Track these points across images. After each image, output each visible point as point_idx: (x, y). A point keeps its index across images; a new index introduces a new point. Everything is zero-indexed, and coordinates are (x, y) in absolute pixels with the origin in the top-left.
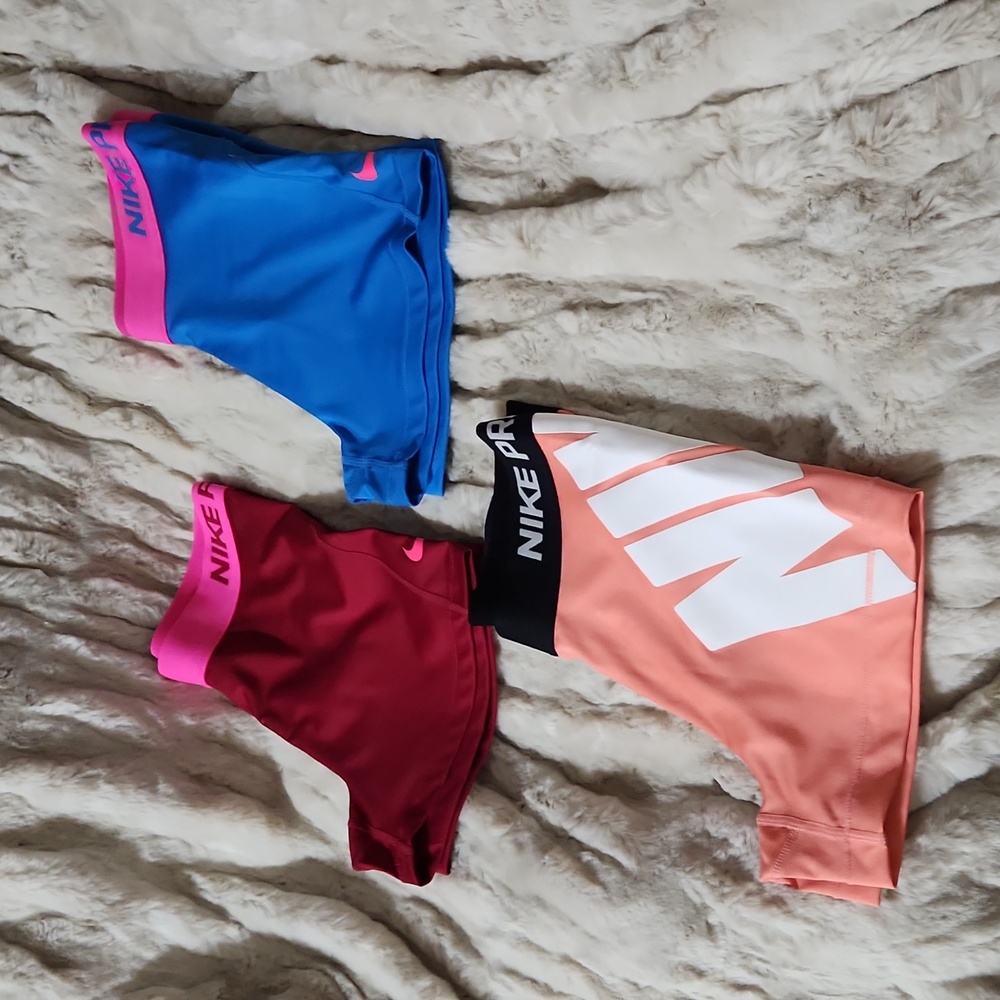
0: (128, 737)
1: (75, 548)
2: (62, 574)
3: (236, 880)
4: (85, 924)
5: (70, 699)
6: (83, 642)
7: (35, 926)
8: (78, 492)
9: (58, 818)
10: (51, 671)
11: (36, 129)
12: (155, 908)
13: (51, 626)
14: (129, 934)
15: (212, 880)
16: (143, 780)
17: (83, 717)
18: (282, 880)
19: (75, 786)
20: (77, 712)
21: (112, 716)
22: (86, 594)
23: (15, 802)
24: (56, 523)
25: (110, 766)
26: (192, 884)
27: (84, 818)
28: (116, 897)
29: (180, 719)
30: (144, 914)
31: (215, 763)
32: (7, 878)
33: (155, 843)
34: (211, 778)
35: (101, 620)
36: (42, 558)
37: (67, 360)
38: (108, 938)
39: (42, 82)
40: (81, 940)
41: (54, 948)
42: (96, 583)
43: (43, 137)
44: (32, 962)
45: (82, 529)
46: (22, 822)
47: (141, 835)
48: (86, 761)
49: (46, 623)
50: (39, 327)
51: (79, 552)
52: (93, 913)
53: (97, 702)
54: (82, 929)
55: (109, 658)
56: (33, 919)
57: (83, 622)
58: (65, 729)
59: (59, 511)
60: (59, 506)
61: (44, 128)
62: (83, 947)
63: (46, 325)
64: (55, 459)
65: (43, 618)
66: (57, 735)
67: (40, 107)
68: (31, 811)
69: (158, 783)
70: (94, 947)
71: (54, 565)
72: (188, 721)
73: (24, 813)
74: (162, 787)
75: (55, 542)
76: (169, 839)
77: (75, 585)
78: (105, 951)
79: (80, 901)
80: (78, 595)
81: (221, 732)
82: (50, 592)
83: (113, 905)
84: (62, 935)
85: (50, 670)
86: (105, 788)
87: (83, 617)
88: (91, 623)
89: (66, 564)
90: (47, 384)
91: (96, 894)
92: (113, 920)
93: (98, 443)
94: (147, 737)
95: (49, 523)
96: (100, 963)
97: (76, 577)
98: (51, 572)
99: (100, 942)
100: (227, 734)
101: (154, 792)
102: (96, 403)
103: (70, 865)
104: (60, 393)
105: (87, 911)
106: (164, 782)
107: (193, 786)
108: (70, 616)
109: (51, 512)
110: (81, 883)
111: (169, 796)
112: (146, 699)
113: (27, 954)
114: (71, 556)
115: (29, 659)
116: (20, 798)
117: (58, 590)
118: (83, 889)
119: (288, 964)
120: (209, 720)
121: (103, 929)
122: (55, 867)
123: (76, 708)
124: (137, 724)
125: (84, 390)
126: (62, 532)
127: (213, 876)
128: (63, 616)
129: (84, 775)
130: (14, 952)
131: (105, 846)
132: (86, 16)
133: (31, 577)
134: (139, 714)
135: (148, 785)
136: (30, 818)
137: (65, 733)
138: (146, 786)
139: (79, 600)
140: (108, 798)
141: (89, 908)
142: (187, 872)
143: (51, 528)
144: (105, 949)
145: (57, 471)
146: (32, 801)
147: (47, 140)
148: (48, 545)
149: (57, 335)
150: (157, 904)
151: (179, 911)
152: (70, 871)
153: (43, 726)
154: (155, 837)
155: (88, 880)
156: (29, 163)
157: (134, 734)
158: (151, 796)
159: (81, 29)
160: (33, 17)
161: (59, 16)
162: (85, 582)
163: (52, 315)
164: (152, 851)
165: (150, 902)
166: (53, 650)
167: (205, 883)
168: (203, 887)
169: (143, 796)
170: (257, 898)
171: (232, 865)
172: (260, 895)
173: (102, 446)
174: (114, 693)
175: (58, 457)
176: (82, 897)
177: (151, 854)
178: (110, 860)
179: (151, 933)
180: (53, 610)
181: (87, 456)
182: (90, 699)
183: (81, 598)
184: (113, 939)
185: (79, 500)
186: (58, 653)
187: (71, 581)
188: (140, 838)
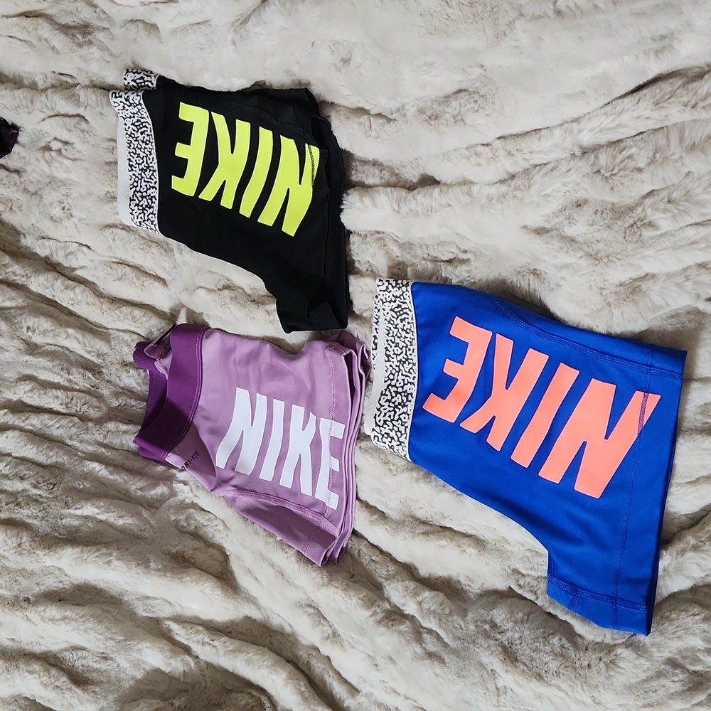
0: (131, 531)
1: (99, 402)
2: (91, 420)
3: (200, 628)
4: (100, 655)
5: (93, 505)
6: (103, 467)
7: (67, 655)
8: (103, 365)
9: (85, 583)
10: (82, 486)
11: (78, 126)
12: (147, 647)
13: (83, 455)
14: (129, 662)
15: (184, 627)
16: (140, 560)
17: (102, 517)
18: (229, 630)
20: (98, 514)
21: (120, 517)
22: (105, 433)
23: (57, 572)
24: (88, 386)
25: (118, 548)
26: (170, 630)
27: (102, 585)
28: (121, 637)
30: (139, 651)
31: (187, 546)
32: (50, 623)
33: (148, 602)
35: (115, 452)
36: (78, 409)
37: (97, 278)
38: (115, 665)
39: (83, 94)
40: (96, 666)
41: (80, 670)
42: (111, 426)
43: (83, 131)
44: (64, 679)
45: (105, 392)
46: (61, 586)
47: (138, 597)
48: (103, 545)
49: (79, 453)
50: (80, 255)
51: (102, 405)
52: (106, 648)
53: (111, 507)
54: (97, 659)
55: (118, 478)
56: (66, 650)
57: (103, 453)
58: (90, 524)
59: (89, 378)
60: (90, 375)
61: (84, 126)
62: (98, 671)
63: (85, 255)
64: (87, 345)
65: (78, 450)
66: (84, 529)
67: (81, 111)
68: (67, 578)
69: (150, 562)
70: (105, 671)
71: (86, 413)
73: (62, 579)
74: (152, 565)
75: (87, 398)
76: (156, 599)
77: (98, 427)
79: (98, 640)
80: (99, 434)
82: (82, 432)
83: (119, 642)
84: (84, 662)
85: (80, 485)
86: (116, 563)
87: (103, 450)
89: (93, 413)
90: (83, 292)
91: (107, 635)
92: (119, 653)
93: (115, 331)
94: (144, 531)
95: (84, 386)
96: (108, 682)
97: (99, 422)
98: (84, 419)
99: (109, 668)
100: (197, 528)
101: (148, 567)
103: (92, 616)
104: (91, 298)
105: (103, 647)
106: (154, 562)
108: (95, 449)
109: (84, 379)
110: (100, 628)
111: (158, 570)
112: (142, 506)
113: (61, 673)
114: (98, 407)
115: (67, 477)
116: (60, 569)
117: (87, 431)
118: (100, 632)
119: (229, 688)
121: (112, 659)
122: (82, 616)
123: (97, 511)
124: (137, 523)
126: (92, 392)
127: (185, 625)
128: (90, 449)
130: (54, 671)
131: (114, 604)
132: (111, 55)
133: (71, 422)
134: (138, 515)
135: (144, 562)
136: (66, 583)
137: (90, 528)
138: (142, 564)
139: (100, 438)
140: (118, 570)
141: (104, 644)
142: (167, 623)
143: (85, 389)
144: (112, 673)
145: (89, 352)
146: (67, 571)
147: (85, 133)
148: (83, 401)
149: (92, 261)
150: (148, 644)
151: (162, 650)
152: (92, 619)
153: (76, 523)
154: (147, 598)
155: (104, 626)
156: (74, 148)
157: (135, 528)
158: (145, 570)
159: (108, 62)
160: (77, 53)
161: (94, 53)
162: (105, 425)
163: (89, 247)
164: (145, 607)
165: (144, 642)
166: (84, 471)
167: (179, 630)
168: (178, 632)
169: (140, 570)
170: (211, 642)
171: (198, 618)
172: (213, 640)
173: (117, 333)
174: (122, 502)
175: (90, 342)
176: (99, 637)
177: (144, 610)
178: (117, 614)
179: (144, 662)
180: (83, 444)
181: (108, 342)
182: (107, 504)
183: (102, 436)
184: (118, 666)
185: (104, 370)
186: (87, 474)
187: (96, 424)
188: (137, 598)
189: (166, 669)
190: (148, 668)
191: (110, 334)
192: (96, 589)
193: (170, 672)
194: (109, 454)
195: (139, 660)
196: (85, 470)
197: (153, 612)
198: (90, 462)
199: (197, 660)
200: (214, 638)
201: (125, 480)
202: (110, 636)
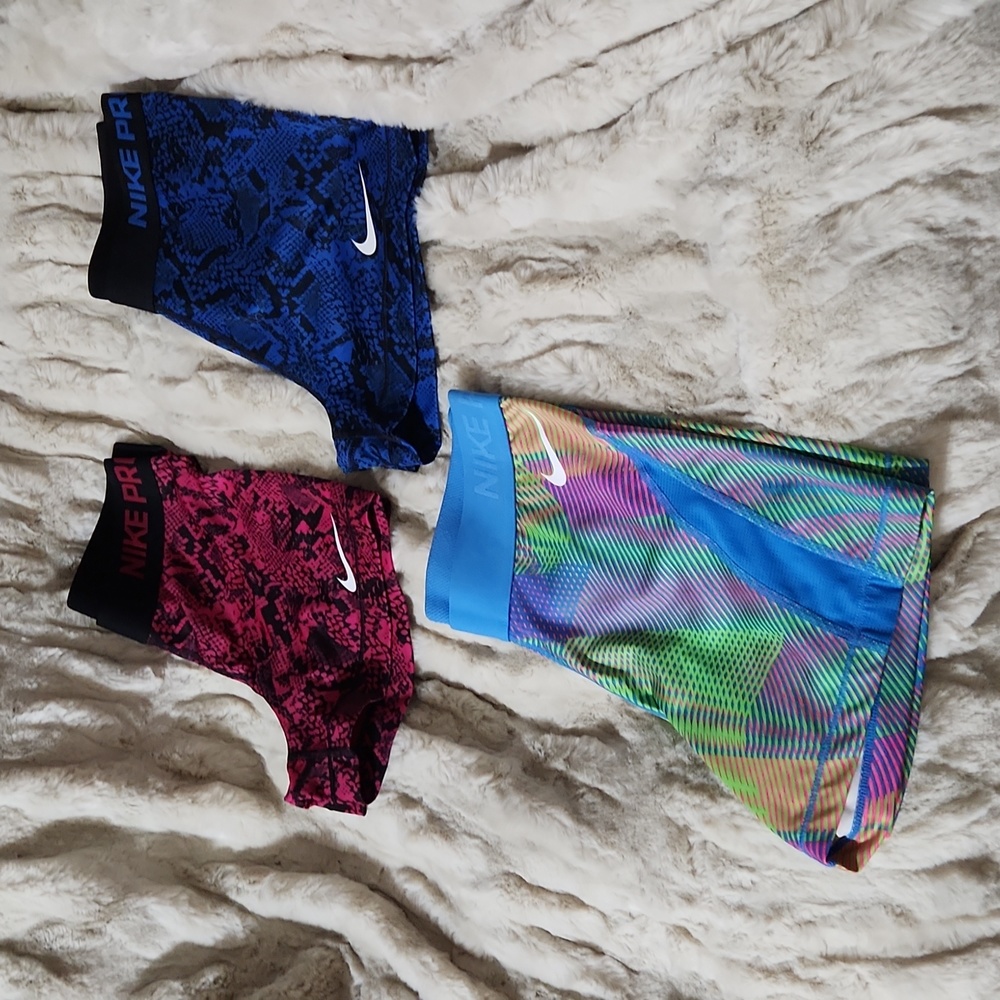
1: (43, 564)
2: (35, 589)
4: (83, 927)
6: (65, 651)
7: (41, 935)
8: (42, 509)
10: (35, 686)
12: (153, 903)
13: (29, 641)
17: (71, 720)
20: (65, 718)
23: (12, 815)
24: (23, 543)
32: (10, 889)
36: (14, 577)
37: (21, 386)
41: (59, 954)
44: (40, 969)
46: (20, 835)
48: (78, 765)
49: (23, 638)
51: (47, 567)
54: (79, 934)
56: (39, 928)
57: (59, 634)
59: (23, 530)
60: (25, 526)
62: (82, 951)
64: (15, 483)
65: (19, 634)
66: (45, 743)
68: (28, 823)
70: (94, 950)
71: (27, 582)
73: (21, 825)
75: (24, 562)
77: (46, 598)
79: (77, 904)
80: (50, 608)
82: (24, 608)
84: (64, 942)
85: (30, 684)
87: (61, 629)
88: (69, 635)
89: (37, 581)
93: (54, 458)
95: (16, 544)
97: (48, 590)
98: (24, 589)
99: (99, 944)
102: (51, 418)
104: (14, 417)
105: (85, 914)
108: (46, 630)
109: (17, 532)
110: (75, 886)
113: (35, 963)
114: (41, 572)
115: (10, 676)
116: (16, 810)
117: (31, 605)
118: (78, 892)
121: (100, 931)
122: (50, 873)
123: (63, 712)
125: (40, 410)
126: (30, 552)
128: (39, 630)
130: (24, 963)
133: (5, 595)
135: (139, 783)
136: (28, 828)
139: (53, 615)
141: (87, 910)
143: (18, 549)
144: (104, 950)
145: (18, 494)
146: (28, 812)
148: (18, 567)
149: (8, 363)
150: (155, 899)
151: (175, 902)
153: (31, 735)
158: (141, 790)
164: (151, 844)
165: (146, 897)
166: (33, 664)
169: (133, 791)
173: (58, 460)
175: (17, 480)
177: (149, 848)
178: (106, 859)
180: (29, 625)
181: (46, 474)
183: (53, 610)
185: (43, 518)
186: (39, 666)
187: (43, 594)
191: (47, 463)
196: (35, 660)
198: (41, 649)
201: (97, 672)
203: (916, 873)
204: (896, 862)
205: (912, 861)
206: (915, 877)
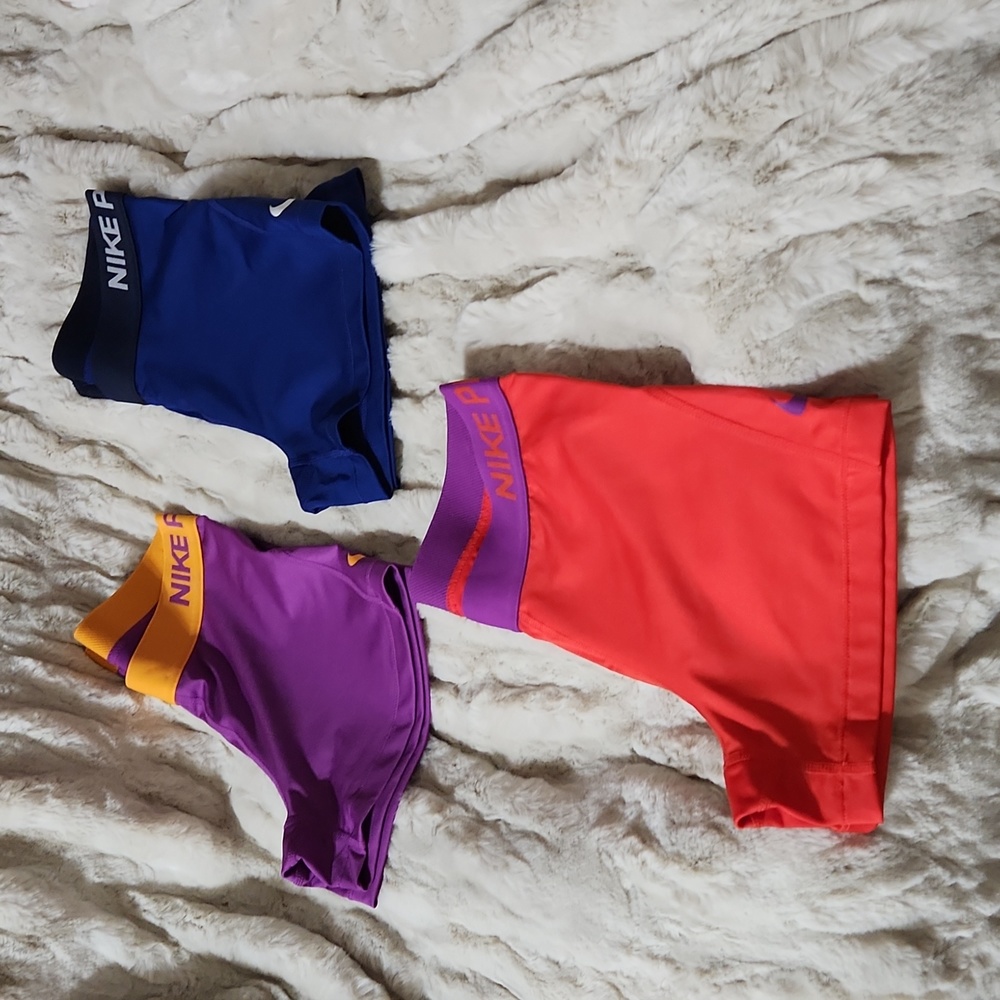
0: (78, 755)
1: (38, 577)
2: (25, 601)
3: (179, 902)
4: (26, 940)
5: (23, 717)
6: (40, 663)
8: (43, 525)
9: (7, 835)
10: (7, 691)
11: (15, 187)
12: (97, 928)
13: (10, 648)
14: (71, 952)
15: (155, 900)
16: (92, 797)
17: (36, 735)
18: (224, 901)
19: (23, 800)
20: (29, 730)
21: (64, 734)
22: (47, 619)
24: (22, 554)
25: (58, 781)
26: (135, 906)
27: (32, 836)
28: (57, 913)
29: (132, 740)
30: (87, 934)
31: (165, 782)
33: (100, 861)
34: (160, 799)
35: (59, 645)
36: (5, 586)
37: (40, 404)
38: (49, 956)
39: (24, 146)
40: (19, 956)
42: (57, 610)
43: (21, 193)
45: (46, 560)
47: (88, 853)
48: (36, 776)
49: (5, 646)
50: (15, 372)
51: (42, 580)
52: (35, 928)
53: (50, 720)
54: (21, 946)
55: (62, 680)
57: (41, 645)
58: (17, 745)
59: (23, 542)
60: (24, 539)
61: (23, 185)
62: (22, 964)
63: (19, 368)
64: (23, 493)
66: (8, 752)
67: (21, 167)
69: (106, 800)
70: (34, 964)
71: (17, 592)
72: (139, 743)
74: (110, 803)
75: (20, 570)
76: (115, 857)
77: (35, 610)
78: (45, 970)
79: (22, 915)
80: (38, 620)
81: (171, 754)
82: (11, 617)
83: (55, 921)
85: (5, 690)
86: (52, 801)
87: (42, 641)
88: (49, 647)
89: (28, 592)
90: (19, 425)
91: (38, 909)
92: (55, 937)
93: (65, 479)
94: (98, 756)
95: (15, 553)
96: (38, 981)
97: (38, 603)
98: (13, 598)
99: (40, 959)
100: (177, 755)
101: (102, 807)
102: (65, 441)
103: (15, 881)
104: (32, 433)
105: (29, 926)
106: (112, 798)
107: (141, 804)
108: (29, 640)
109: (16, 543)
110: (24, 898)
111: (117, 812)
112: (98, 720)
114: (35, 584)
117: (19, 615)
118: (26, 904)
120: (160, 742)
121: (44, 946)
122: (1, 882)
123: (28, 725)
124: (88, 743)
125: (54, 429)
126: (29, 563)
127: (158, 897)
128: (22, 639)
129: (32, 789)
131: (51, 864)
132: (62, 82)
134: (91, 733)
135: (96, 800)
137: (16, 750)
138: (93, 802)
139: (38, 626)
140: (54, 812)
141: (32, 922)
142: (131, 894)
143: (16, 559)
144: (44, 967)
145: (25, 505)
147: (25, 195)
148: (13, 573)
149: (30, 378)
150: (100, 924)
151: (121, 933)
152: (14, 886)
154: (102, 855)
155: (31, 895)
156: (10, 220)
157: (85, 753)
158: (97, 811)
159: (57, 94)
160: (14, 85)
161: (37, 84)
162: (47, 608)
163: (27, 360)
164: (98, 870)
165: (92, 921)
166: (10, 671)
167: (148, 903)
168: (146, 908)
169: (90, 811)
170: (196, 922)
171: (178, 886)
172: (198, 918)
173: (68, 480)
174: (67, 714)
175: (26, 491)
176: (25, 911)
177: (96, 874)
178: (55, 878)
179: (93, 953)
180: (13, 634)
181: (54, 491)
182: (43, 717)
183: (41, 623)
184: (54, 957)
185: (44, 533)
186: (15, 674)
187: (32, 607)
188: (86, 856)
189: (127, 963)
190: (100, 963)
191: (55, 483)
192: (25, 843)
193: (132, 969)
194: (51, 646)
195: (86, 950)
196: (13, 668)
197: (111, 877)
198: (20, 658)
199: (176, 949)
200: (201, 913)
201: (71, 684)
202: (40, 910)
203: (847, 937)
204: (823, 923)
205: (840, 924)
206: (845, 943)
